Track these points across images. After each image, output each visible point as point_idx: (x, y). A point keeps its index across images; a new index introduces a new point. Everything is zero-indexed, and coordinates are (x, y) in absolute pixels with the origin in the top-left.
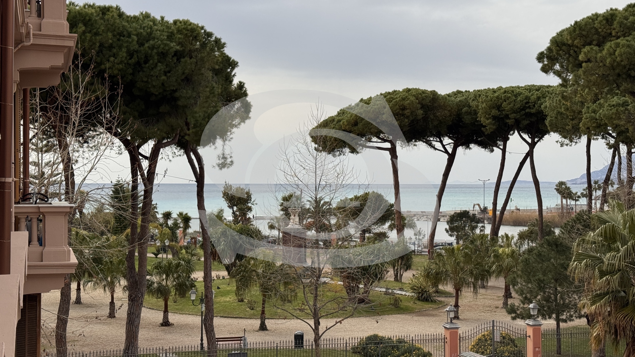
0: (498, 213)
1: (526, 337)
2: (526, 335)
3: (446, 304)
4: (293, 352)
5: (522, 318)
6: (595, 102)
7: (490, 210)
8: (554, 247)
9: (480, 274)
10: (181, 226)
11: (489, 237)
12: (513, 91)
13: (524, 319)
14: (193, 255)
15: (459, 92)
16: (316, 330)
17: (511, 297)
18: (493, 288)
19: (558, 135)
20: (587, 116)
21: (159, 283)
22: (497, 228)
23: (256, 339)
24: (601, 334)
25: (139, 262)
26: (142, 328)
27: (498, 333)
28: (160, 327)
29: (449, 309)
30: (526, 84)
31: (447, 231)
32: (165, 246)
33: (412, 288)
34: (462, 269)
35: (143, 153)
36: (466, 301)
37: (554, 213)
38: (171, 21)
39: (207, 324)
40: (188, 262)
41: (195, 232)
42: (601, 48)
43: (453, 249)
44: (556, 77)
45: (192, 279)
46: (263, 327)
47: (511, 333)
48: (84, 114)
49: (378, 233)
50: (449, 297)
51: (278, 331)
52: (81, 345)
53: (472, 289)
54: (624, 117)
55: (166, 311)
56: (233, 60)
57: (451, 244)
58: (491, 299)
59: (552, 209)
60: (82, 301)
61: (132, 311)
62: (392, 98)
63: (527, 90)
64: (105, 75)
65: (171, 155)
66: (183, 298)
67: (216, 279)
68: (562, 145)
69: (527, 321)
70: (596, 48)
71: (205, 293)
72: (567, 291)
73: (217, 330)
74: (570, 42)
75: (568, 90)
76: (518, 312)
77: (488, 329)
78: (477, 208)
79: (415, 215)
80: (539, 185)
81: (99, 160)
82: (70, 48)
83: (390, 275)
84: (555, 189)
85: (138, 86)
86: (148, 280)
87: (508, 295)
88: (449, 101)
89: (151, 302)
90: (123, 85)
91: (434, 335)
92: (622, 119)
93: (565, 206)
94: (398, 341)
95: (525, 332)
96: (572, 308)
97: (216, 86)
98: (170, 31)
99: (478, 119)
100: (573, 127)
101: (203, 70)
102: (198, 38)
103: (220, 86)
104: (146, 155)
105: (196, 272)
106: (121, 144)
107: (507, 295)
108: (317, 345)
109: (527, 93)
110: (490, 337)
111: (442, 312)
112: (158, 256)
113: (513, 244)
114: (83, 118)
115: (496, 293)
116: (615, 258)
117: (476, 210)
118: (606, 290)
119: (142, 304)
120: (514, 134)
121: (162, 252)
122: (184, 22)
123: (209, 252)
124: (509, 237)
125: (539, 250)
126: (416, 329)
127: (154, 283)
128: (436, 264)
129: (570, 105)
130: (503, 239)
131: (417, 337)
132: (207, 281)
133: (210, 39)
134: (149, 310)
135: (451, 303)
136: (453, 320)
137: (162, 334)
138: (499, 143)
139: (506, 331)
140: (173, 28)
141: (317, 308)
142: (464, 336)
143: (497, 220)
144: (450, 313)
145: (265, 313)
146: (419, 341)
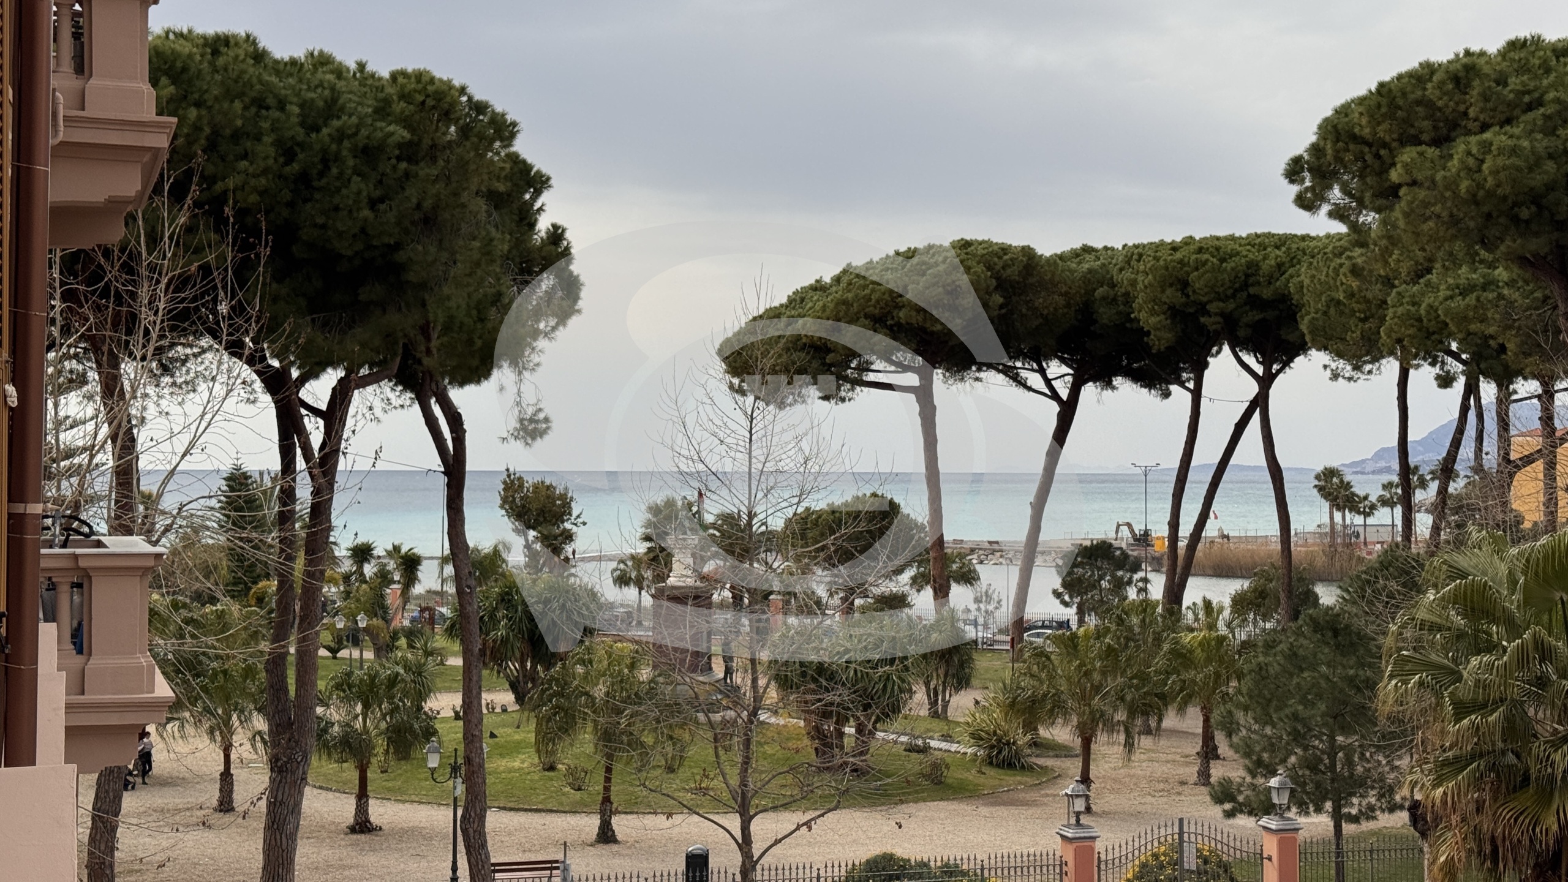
0: (1182, 544)
1: (1262, 858)
2: (1261, 855)
3: (1059, 776)
5: (1250, 813)
6: (1417, 278)
7: (1160, 538)
9: (1142, 702)
10: (397, 578)
11: (1160, 609)
12: (1218, 249)
13: (1256, 815)
14: (428, 653)
15: (1087, 250)
16: (745, 843)
17: (1218, 757)
18: (1174, 732)
19: (1328, 357)
20: (1397, 312)
21: (346, 725)
22: (1179, 585)
23: (588, 865)
24: (1456, 857)
25: (298, 675)
26: (302, 838)
27: (1193, 849)
28: (346, 834)
29: (1073, 790)
30: (1253, 232)
31: (1057, 594)
32: (357, 630)
33: (973, 736)
34: (1097, 689)
35: (311, 401)
36: (1106, 766)
37: (1313, 545)
38: (385, 74)
39: (471, 831)
40: (418, 671)
41: (429, 592)
42: (1445, 150)
43: (1073, 635)
44: (1332, 219)
45: (425, 713)
46: (606, 835)
47: (1225, 849)
48: (170, 312)
49: (886, 596)
50: (1066, 756)
51: (642, 844)
53: (1122, 738)
54: (1497, 316)
55: (362, 796)
56: (538, 172)
57: (1063, 625)
58: (1167, 762)
59: (1309, 536)
61: (280, 798)
63: (1253, 246)
64: (227, 209)
65: (378, 405)
66: (403, 762)
67: (487, 712)
68: (1335, 376)
69: (1264, 821)
70: (1431, 152)
71: (465, 751)
72: (1360, 746)
73: (493, 843)
74: (1367, 132)
76: (1241, 798)
77: (1169, 838)
78: (1125, 532)
79: (972, 551)
80: (1282, 479)
81: (209, 424)
82: (156, 151)
83: (919, 699)
84: (1316, 486)
85: (305, 238)
86: (318, 718)
87: (1209, 752)
88: (1063, 271)
89: (324, 771)
90: (271, 237)
91: (1035, 856)
92: (1492, 322)
93: (1339, 528)
94: (945, 872)
95: (1258, 848)
96: (1373, 788)
97: (499, 236)
98: (380, 95)
99: (1132, 316)
100: (1364, 337)
101: (465, 197)
102: (452, 116)
103: (507, 237)
104: (315, 405)
105: (438, 695)
106: (255, 377)
107: (1207, 753)
109: (1255, 255)
110: (1171, 858)
111: (1047, 795)
112: (339, 655)
113: (1221, 624)
114: (168, 320)
115: (1178, 747)
116: (1492, 669)
117: (1122, 539)
118: (1469, 748)
119: (304, 779)
120: (1222, 353)
121: (350, 644)
122: (416, 76)
123: (476, 650)
124: (1212, 609)
125: (1291, 640)
126: (986, 837)
127: (333, 724)
128: (1032, 676)
129: (1358, 287)
130: (1196, 615)
131: (993, 861)
132: (470, 721)
133: (481, 117)
134: (320, 791)
135: (1070, 773)
136: (1081, 817)
137: (354, 853)
138: (1184, 374)
139: (1213, 845)
140: (390, 90)
141: (747, 791)
142: (1110, 857)
143: (1180, 561)
144: (1075, 801)
145: (612, 798)
146: (999, 871)
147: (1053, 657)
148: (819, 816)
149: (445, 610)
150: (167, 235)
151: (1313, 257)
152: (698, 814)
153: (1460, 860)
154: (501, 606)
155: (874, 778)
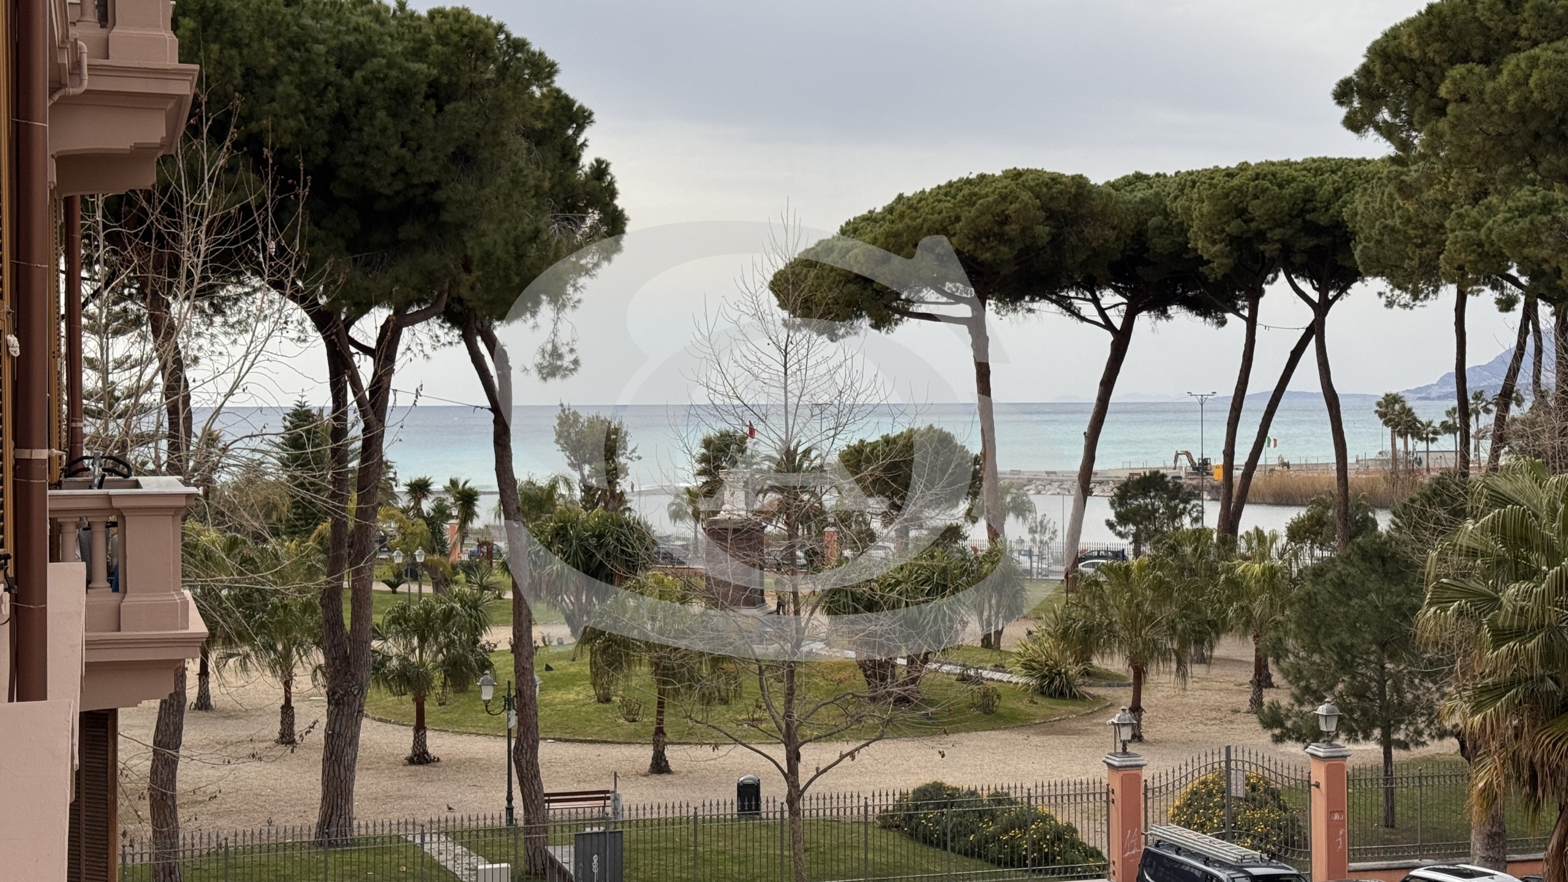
0: (1237, 474)
1: (1310, 785)
2: (1309, 782)
3: (1111, 705)
4: (736, 827)
5: (1298, 740)
6: (1475, 200)
7: (1217, 467)
8: (1377, 563)
9: (1194, 631)
10: (455, 513)
11: (1215, 536)
12: (1274, 175)
13: (1304, 741)
14: (483, 588)
15: (1139, 177)
16: (791, 774)
17: (1271, 685)
18: (1227, 661)
19: (1385, 283)
20: (1456, 237)
21: (404, 659)
22: (1234, 512)
23: (642, 794)
24: (1495, 783)
25: (353, 609)
26: (361, 769)
27: (1241, 777)
28: (405, 765)
29: (1120, 719)
30: (1308, 156)
31: (1111, 525)
32: (414, 564)
33: (1025, 666)
34: (1150, 618)
35: (360, 339)
36: (1159, 695)
37: (1375, 471)
38: (424, 13)
39: (524, 762)
40: (474, 605)
41: (486, 526)
42: (1493, 66)
43: (1127, 568)
44: (1382, 140)
45: (483, 647)
46: (660, 766)
47: (1273, 777)
48: (212, 253)
50: (1118, 686)
51: (696, 774)
52: (212, 814)
53: (1174, 666)
54: (1550, 240)
55: (420, 728)
56: (581, 107)
57: (1119, 555)
58: (1220, 690)
59: (1370, 463)
60: (212, 703)
61: (337, 730)
62: (975, 194)
63: (1309, 171)
64: (265, 150)
65: (427, 342)
66: (460, 695)
67: (542, 645)
68: (1390, 304)
69: (1312, 748)
70: (1479, 69)
71: (517, 684)
72: (1410, 672)
73: (546, 773)
74: (1416, 54)
75: (1410, 171)
76: (1289, 724)
77: (1216, 766)
78: (1184, 461)
79: (1030, 481)
80: (1338, 406)
81: (252, 364)
82: (180, 98)
83: (971, 631)
84: (1376, 411)
85: (344, 176)
86: (374, 651)
87: (1262, 680)
88: (1117, 202)
89: (382, 703)
90: (309, 177)
91: (1081, 783)
92: (1546, 245)
93: (1401, 454)
94: (994, 800)
95: (1306, 775)
96: (1422, 714)
97: (541, 173)
98: (419, 36)
99: (1188, 245)
100: (1421, 264)
101: (505, 135)
102: (491, 55)
103: (549, 174)
104: (365, 344)
105: (493, 629)
106: (305, 315)
107: (1259, 681)
108: (794, 811)
109: (1311, 181)
110: (1221, 786)
111: (1099, 724)
112: (399, 589)
113: (1273, 554)
114: (211, 261)
115: (1233, 676)
116: (1530, 596)
117: (1181, 468)
118: (1508, 675)
119: (360, 711)
120: (1277, 280)
121: (409, 578)
122: (454, 15)
123: (526, 584)
124: (1265, 538)
125: (1339, 569)
126: (1035, 766)
127: (391, 658)
128: (1084, 606)
129: (1416, 210)
130: (1249, 542)
131: (1040, 790)
132: (520, 654)
133: (519, 55)
134: (379, 723)
135: (1121, 702)
136: (1128, 745)
137: (411, 784)
138: (1240, 302)
139: (1261, 772)
140: (428, 30)
141: (792, 722)
142: (1157, 784)
143: (1235, 491)
144: (1122, 730)
145: (665, 729)
146: (1046, 799)
147: (1105, 587)
148: (864, 746)
149: (502, 544)
150: (206, 178)
151: (1368, 182)
152: (744, 745)
153: (1499, 785)
154: (556, 541)
155: (917, 707)
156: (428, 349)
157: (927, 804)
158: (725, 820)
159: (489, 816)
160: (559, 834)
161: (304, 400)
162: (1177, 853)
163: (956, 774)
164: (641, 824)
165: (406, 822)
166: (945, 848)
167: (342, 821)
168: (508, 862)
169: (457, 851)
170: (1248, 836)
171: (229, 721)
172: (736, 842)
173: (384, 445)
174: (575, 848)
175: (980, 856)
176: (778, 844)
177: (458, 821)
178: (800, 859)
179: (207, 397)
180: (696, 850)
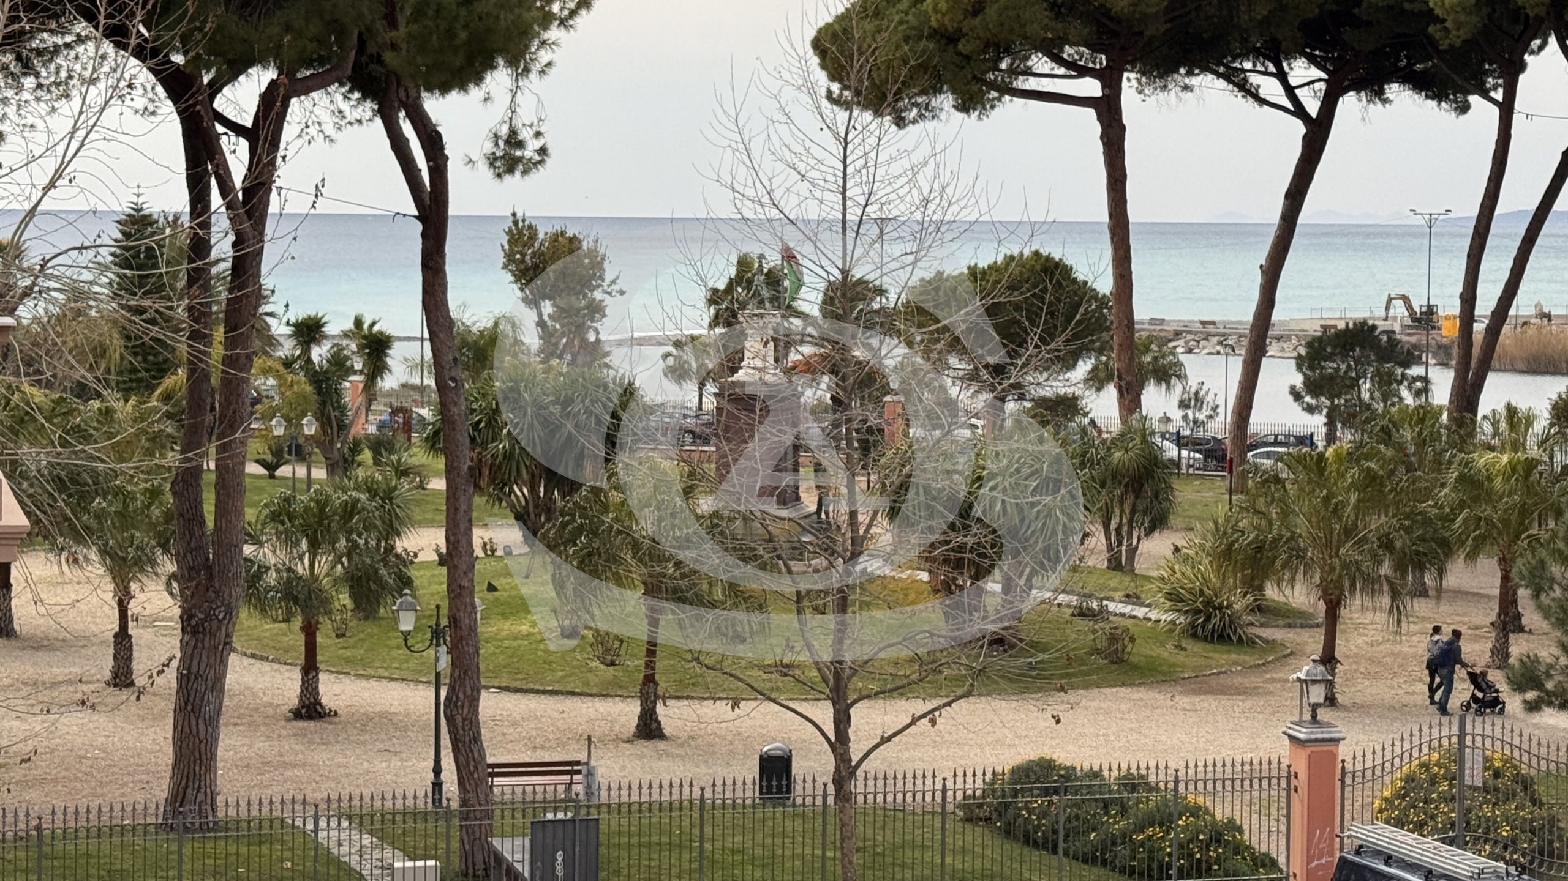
0: (1479, 327)
3: (1292, 653)
4: (758, 816)
5: (1561, 707)
7: (1450, 317)
10: (358, 366)
11: (1445, 416)
14: (402, 472)
16: (840, 743)
17: (1522, 629)
18: (1460, 594)
21: (286, 571)
22: (1472, 385)
23: (625, 768)
25: (218, 499)
26: (227, 725)
27: (1478, 758)
28: (289, 720)
29: (1308, 673)
31: (1296, 395)
32: (301, 437)
33: (1170, 595)
34: (1351, 532)
35: (230, 114)
36: (1360, 641)
39: (459, 718)
40: (387, 496)
41: (404, 386)
45: (398, 556)
46: (649, 728)
47: (1525, 758)
49: (1050, 400)
50: (1302, 626)
51: (700, 741)
52: (17, 783)
53: (1386, 601)
55: (310, 668)
57: (1306, 440)
60: (16, 627)
61: (195, 669)
66: (368, 624)
67: (483, 554)
71: (450, 608)
73: (491, 736)
76: (1549, 685)
77: (1445, 742)
78: (1399, 309)
79: (1177, 334)
81: (82, 145)
83: (1094, 546)
86: (246, 560)
87: (1509, 622)
89: (258, 632)
91: (1251, 763)
94: (1125, 785)
104: (239, 121)
105: (415, 530)
107: (1504, 623)
108: (843, 795)
110: (1449, 770)
111: (1273, 680)
112: (278, 473)
113: (1531, 442)
115: (1464, 615)
117: (1395, 318)
119: (227, 644)
120: (1547, 49)
121: (293, 458)
123: (465, 468)
124: (1519, 419)
126: (1184, 737)
127: (268, 569)
128: (1257, 512)
130: (1495, 424)
131: (1191, 772)
132: (456, 567)
134: (252, 661)
135: (1308, 649)
136: (1318, 711)
137: (298, 747)
138: (1490, 80)
139: (1507, 752)
141: (843, 670)
142: (1359, 767)
143: (1476, 350)
144: (1311, 688)
145: (657, 677)
146: (1200, 785)
147: (1288, 486)
148: (945, 705)
149: (425, 412)
152: (774, 701)
155: (1023, 653)
156: (329, 130)
157: (1031, 789)
158: (744, 807)
159: (410, 795)
160: (508, 820)
161: (141, 200)
162: (1387, 864)
163: (1070, 748)
164: (624, 809)
165: (293, 801)
166: (1055, 851)
167: (201, 797)
168: (435, 858)
169: (364, 842)
170: (1486, 841)
171: (40, 654)
172: (759, 837)
173: (264, 269)
174: (532, 841)
175: (1104, 863)
176: (818, 841)
177: (367, 799)
178: (851, 862)
179: (16, 190)
180: (701, 846)
